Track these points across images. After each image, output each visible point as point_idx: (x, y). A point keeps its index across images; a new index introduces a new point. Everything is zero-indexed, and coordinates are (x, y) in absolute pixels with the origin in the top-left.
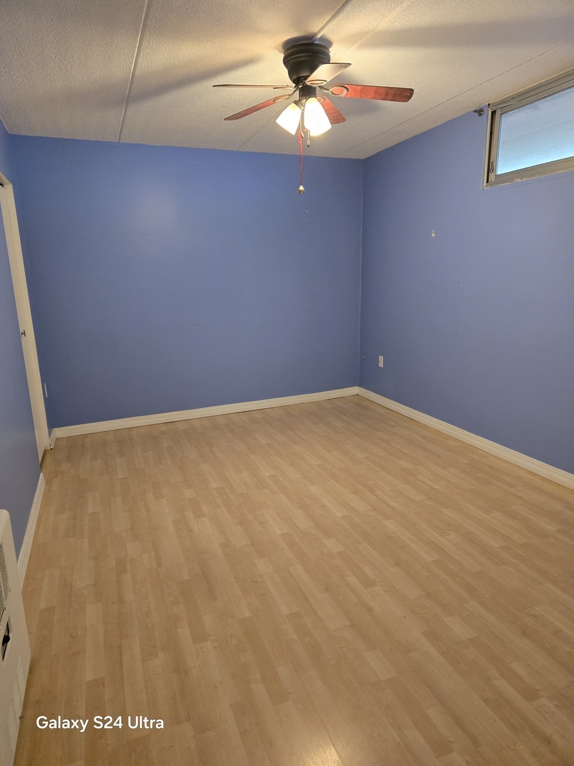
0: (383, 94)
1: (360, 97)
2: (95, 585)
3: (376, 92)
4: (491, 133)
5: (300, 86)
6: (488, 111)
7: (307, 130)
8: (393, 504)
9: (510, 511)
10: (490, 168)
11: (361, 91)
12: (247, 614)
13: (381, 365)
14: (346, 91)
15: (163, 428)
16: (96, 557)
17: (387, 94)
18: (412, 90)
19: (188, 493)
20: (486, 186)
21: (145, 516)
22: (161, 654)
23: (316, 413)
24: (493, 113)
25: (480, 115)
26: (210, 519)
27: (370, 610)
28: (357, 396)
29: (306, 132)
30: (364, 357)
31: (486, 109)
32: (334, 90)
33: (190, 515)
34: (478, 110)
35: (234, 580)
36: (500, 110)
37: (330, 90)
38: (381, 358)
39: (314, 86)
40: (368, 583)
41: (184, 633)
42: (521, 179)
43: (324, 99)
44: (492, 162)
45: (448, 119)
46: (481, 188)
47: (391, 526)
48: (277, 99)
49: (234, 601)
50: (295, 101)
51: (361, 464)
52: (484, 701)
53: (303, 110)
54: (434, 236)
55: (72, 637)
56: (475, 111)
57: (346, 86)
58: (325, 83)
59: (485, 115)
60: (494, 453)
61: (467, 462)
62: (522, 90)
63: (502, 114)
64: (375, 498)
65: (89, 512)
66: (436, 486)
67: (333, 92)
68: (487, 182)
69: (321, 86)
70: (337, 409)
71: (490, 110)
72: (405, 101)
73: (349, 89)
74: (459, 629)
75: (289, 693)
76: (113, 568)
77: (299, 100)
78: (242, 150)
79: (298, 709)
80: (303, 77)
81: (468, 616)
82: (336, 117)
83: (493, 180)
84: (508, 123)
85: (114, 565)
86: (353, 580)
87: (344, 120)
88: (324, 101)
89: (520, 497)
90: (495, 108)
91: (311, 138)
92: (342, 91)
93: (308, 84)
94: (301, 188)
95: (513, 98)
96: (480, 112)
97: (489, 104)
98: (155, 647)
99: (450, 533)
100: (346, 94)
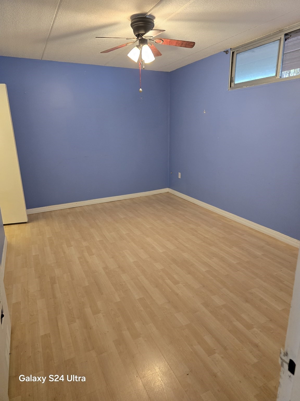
0: (180, 44)
1: (169, 45)
2: (40, 290)
3: (177, 43)
4: (232, 63)
5: (140, 38)
6: (230, 51)
7: (143, 60)
8: (187, 245)
9: (241, 247)
10: (232, 81)
11: (170, 42)
12: (118, 300)
13: (180, 177)
14: (162, 42)
15: (69, 211)
16: (39, 277)
17: (182, 44)
18: (194, 43)
19: (85, 244)
20: (230, 89)
21: (63, 256)
22: (77, 320)
23: (148, 202)
24: (233, 53)
25: (227, 54)
26: (97, 256)
27: (177, 295)
28: (168, 193)
29: (143, 61)
30: (171, 173)
31: (229, 51)
32: (156, 41)
33: (86, 254)
34: (226, 51)
35: (111, 285)
36: (236, 51)
37: (154, 41)
38: (180, 174)
39: (146, 39)
40: (176, 283)
41: (88, 310)
42: (246, 86)
43: (151, 45)
44: (233, 77)
45: (211, 54)
46: (227, 90)
47: (186, 255)
48: (128, 44)
49: (112, 294)
50: (137, 46)
51: (170, 226)
52: (229, 331)
53: (141, 50)
54: (205, 113)
55: (31, 315)
56: (225, 52)
57: (162, 39)
58: (152, 38)
59: (229, 54)
60: (234, 220)
61: (221, 224)
62: (246, 42)
63: (237, 54)
64: (178, 242)
65: (33, 255)
66: (207, 236)
67: (156, 42)
68: (230, 87)
69: (150, 39)
70: (158, 200)
71: (231, 51)
72: (191, 48)
73: (164, 41)
74: (218, 301)
75: (141, 334)
76: (49, 281)
77: (139, 45)
78: (107, 65)
79: (145, 340)
80: (141, 34)
81: (222, 295)
82: (157, 53)
83: (233, 86)
84: (240, 58)
85: (49, 280)
86: (168, 281)
87: (161, 55)
88: (151, 46)
89: (246, 240)
90: (234, 51)
91: (145, 65)
92: (160, 41)
93: (144, 38)
94: (141, 90)
95: (242, 46)
96: (227, 52)
97: (231, 48)
98: (74, 317)
99: (214, 258)
100: (162, 43)
